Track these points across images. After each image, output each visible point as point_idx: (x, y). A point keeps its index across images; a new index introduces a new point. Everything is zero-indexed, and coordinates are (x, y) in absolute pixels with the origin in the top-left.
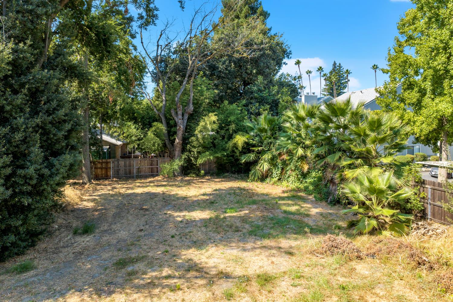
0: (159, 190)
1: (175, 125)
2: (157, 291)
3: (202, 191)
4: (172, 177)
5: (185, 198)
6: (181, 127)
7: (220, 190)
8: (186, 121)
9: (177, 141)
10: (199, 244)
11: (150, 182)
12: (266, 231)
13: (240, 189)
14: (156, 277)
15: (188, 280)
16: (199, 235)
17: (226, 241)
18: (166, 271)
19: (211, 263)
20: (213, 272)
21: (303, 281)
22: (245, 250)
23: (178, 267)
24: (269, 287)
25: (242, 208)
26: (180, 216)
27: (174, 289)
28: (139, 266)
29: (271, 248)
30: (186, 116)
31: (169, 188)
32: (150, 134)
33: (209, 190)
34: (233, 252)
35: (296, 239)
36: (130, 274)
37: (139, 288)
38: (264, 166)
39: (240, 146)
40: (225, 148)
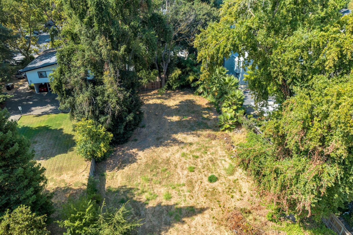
0: (159, 101)
1: (162, 69)
2: (168, 146)
3: (176, 103)
5: (169, 108)
6: (165, 70)
7: (182, 102)
8: (167, 67)
10: (176, 133)
11: (154, 94)
12: (195, 128)
14: (167, 143)
15: (174, 143)
16: (176, 129)
17: (183, 131)
18: (169, 141)
19: (179, 139)
20: (180, 141)
21: (199, 145)
22: (188, 135)
23: (171, 140)
24: (191, 146)
27: (171, 146)
28: (162, 140)
29: (194, 134)
30: (167, 65)
31: (163, 100)
32: (152, 74)
34: (184, 136)
35: (202, 131)
36: (161, 142)
37: (164, 146)
38: (200, 90)
39: (191, 80)
40: (184, 80)
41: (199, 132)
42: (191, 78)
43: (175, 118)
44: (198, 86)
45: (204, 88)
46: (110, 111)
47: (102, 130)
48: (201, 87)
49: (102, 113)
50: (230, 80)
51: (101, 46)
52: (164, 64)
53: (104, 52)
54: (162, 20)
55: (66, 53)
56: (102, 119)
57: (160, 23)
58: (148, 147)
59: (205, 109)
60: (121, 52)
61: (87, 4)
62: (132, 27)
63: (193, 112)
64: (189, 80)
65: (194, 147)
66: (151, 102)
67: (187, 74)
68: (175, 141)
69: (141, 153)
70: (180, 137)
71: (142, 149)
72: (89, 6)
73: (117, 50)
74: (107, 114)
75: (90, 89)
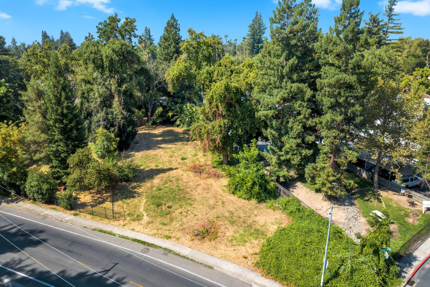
0: (147, 132)
1: (148, 109)
3: (159, 132)
4: (149, 127)
5: (155, 134)
6: (150, 110)
7: (164, 131)
9: (149, 114)
10: (160, 144)
11: (143, 128)
13: (170, 130)
16: (160, 143)
17: (165, 143)
18: (156, 148)
21: (176, 148)
25: (170, 137)
26: (155, 139)
31: (149, 131)
32: (140, 113)
33: (161, 131)
36: (150, 148)
38: (178, 122)
39: (170, 116)
40: (165, 116)
41: (176, 143)
42: (170, 114)
43: (159, 139)
44: (176, 121)
45: (180, 121)
46: (117, 123)
47: (113, 135)
48: (178, 120)
49: (112, 125)
50: (196, 110)
51: (111, 84)
52: (150, 105)
53: (113, 88)
54: (147, 71)
55: (85, 91)
56: (112, 129)
57: (146, 73)
58: (142, 150)
59: (181, 133)
60: (123, 89)
61: (103, 61)
62: (128, 75)
63: (173, 135)
64: (169, 116)
65: (173, 149)
66: (141, 132)
67: (168, 112)
68: (160, 148)
69: (137, 153)
70: (163, 146)
71: (138, 151)
72: (104, 61)
73: (120, 87)
74: (115, 126)
75: (104, 111)
